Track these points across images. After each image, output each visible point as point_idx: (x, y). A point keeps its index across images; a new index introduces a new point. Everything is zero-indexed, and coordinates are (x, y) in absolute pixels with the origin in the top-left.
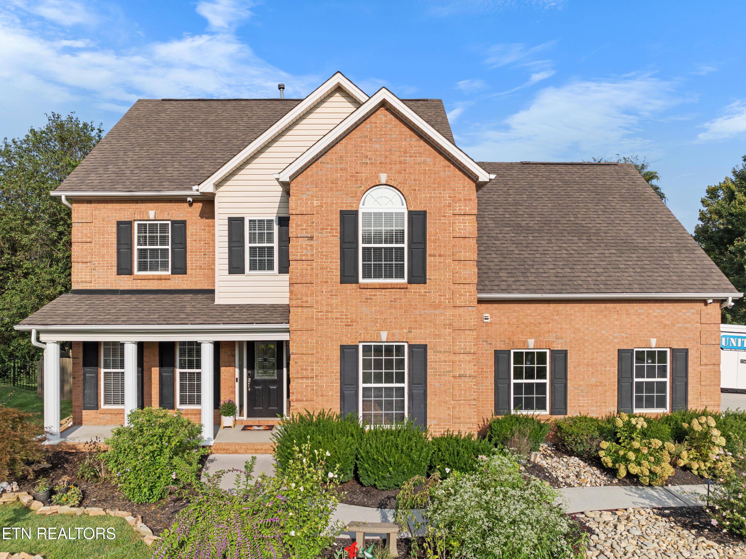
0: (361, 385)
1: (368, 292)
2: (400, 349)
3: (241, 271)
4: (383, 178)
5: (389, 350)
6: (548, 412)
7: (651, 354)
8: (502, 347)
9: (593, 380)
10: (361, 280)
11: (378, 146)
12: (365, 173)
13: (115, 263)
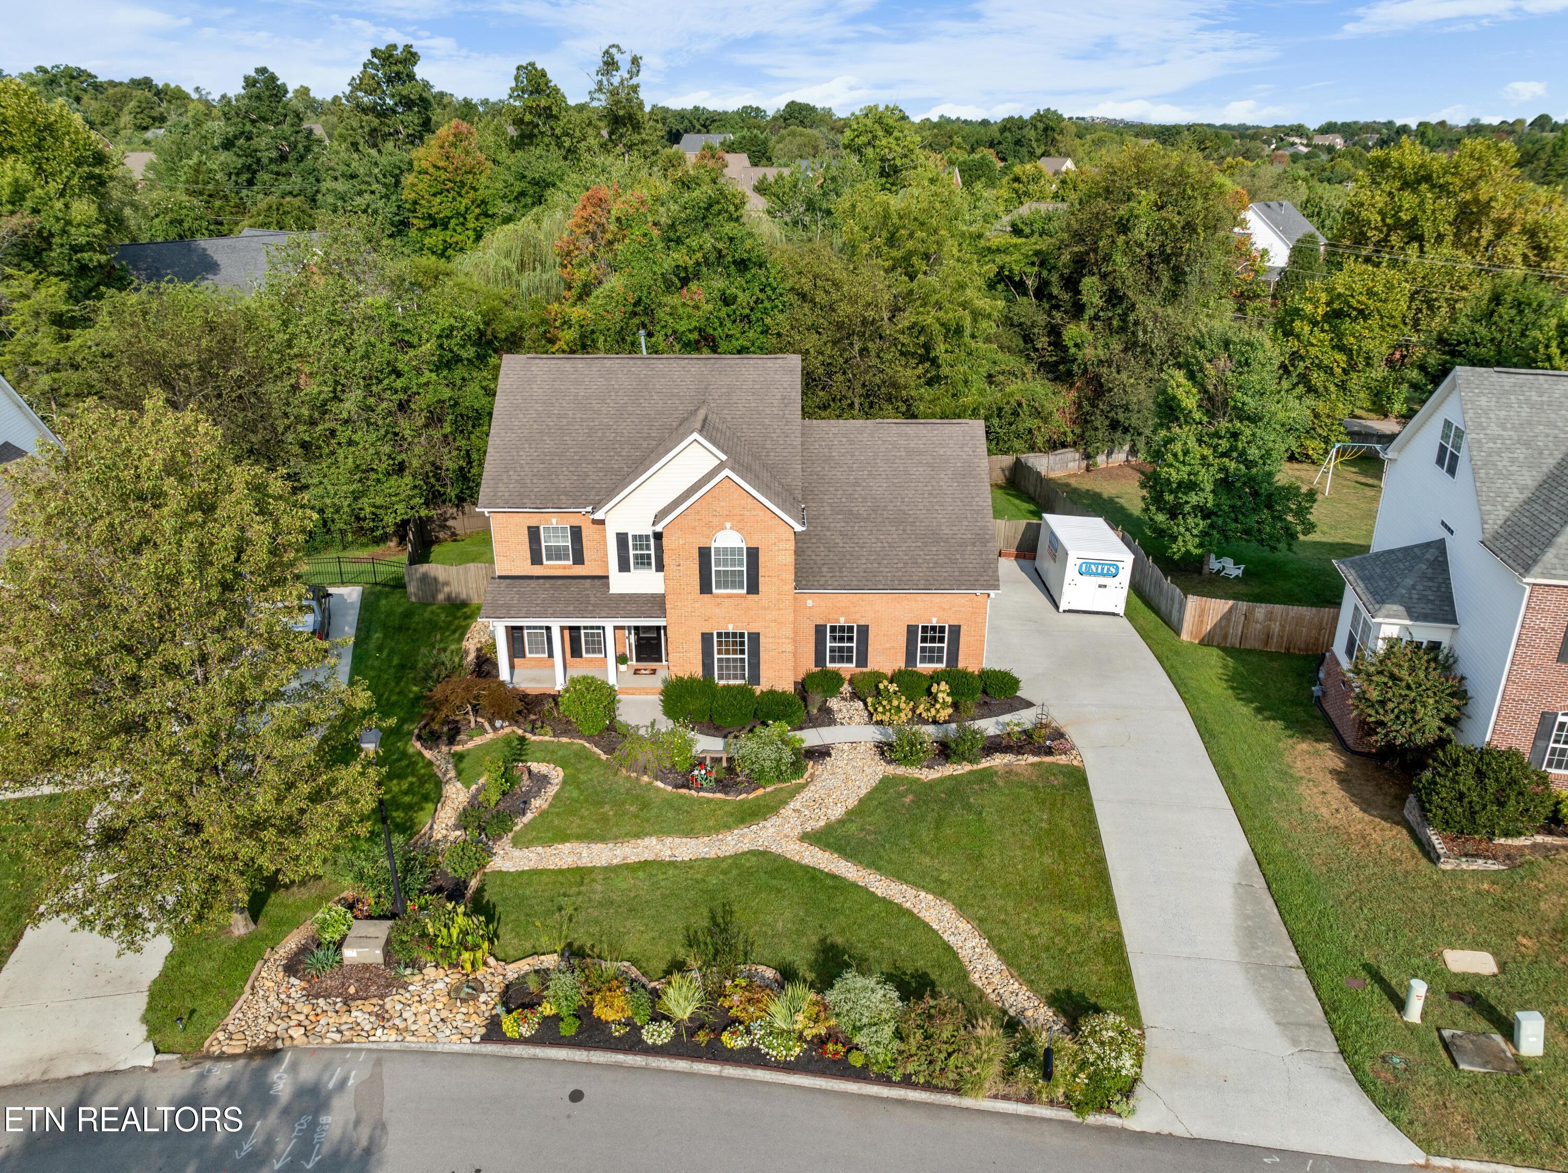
0: (716, 656)
1: (719, 600)
2: (742, 635)
3: (629, 570)
4: (728, 525)
5: (734, 635)
6: (854, 665)
7: (933, 628)
8: (820, 622)
9: (888, 645)
10: (714, 591)
11: (723, 504)
12: (715, 521)
13: (529, 556)
